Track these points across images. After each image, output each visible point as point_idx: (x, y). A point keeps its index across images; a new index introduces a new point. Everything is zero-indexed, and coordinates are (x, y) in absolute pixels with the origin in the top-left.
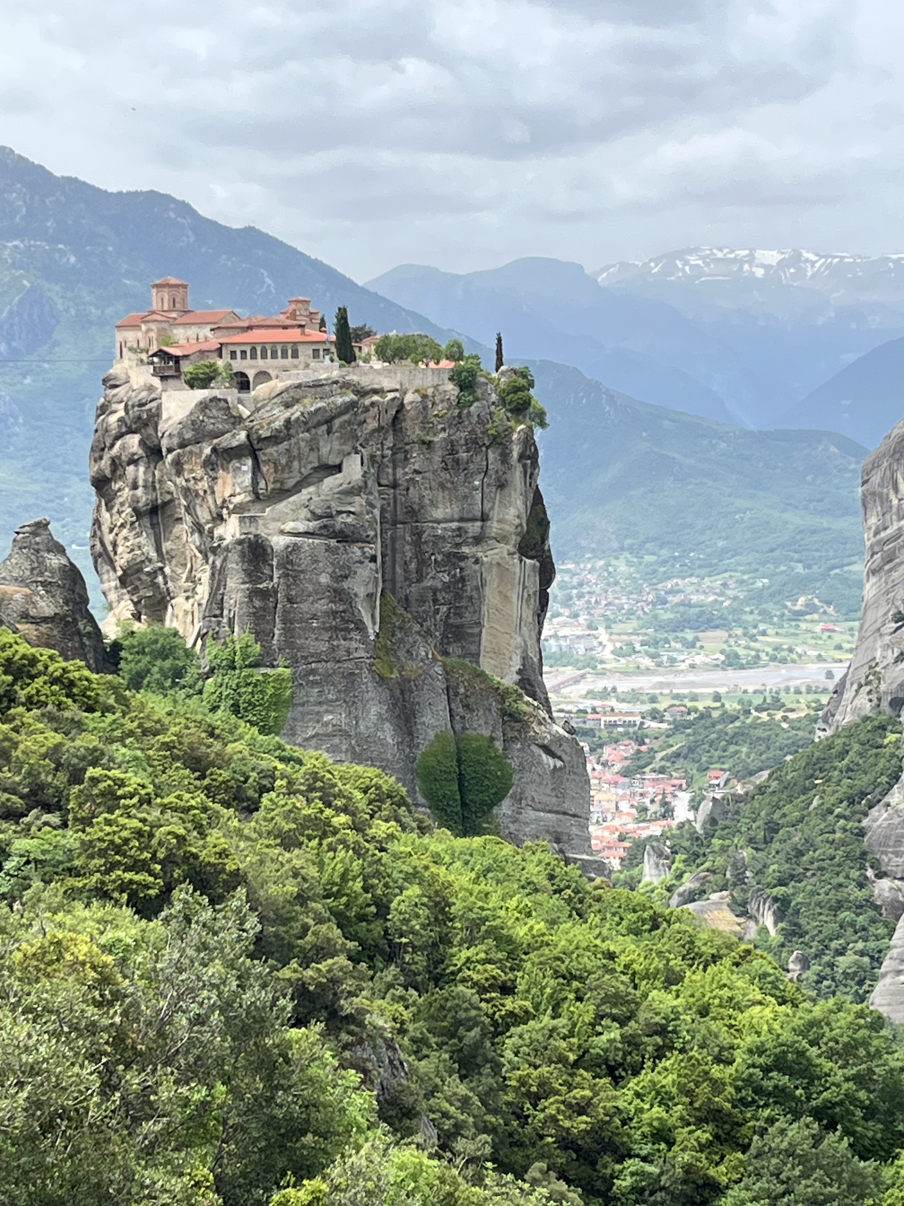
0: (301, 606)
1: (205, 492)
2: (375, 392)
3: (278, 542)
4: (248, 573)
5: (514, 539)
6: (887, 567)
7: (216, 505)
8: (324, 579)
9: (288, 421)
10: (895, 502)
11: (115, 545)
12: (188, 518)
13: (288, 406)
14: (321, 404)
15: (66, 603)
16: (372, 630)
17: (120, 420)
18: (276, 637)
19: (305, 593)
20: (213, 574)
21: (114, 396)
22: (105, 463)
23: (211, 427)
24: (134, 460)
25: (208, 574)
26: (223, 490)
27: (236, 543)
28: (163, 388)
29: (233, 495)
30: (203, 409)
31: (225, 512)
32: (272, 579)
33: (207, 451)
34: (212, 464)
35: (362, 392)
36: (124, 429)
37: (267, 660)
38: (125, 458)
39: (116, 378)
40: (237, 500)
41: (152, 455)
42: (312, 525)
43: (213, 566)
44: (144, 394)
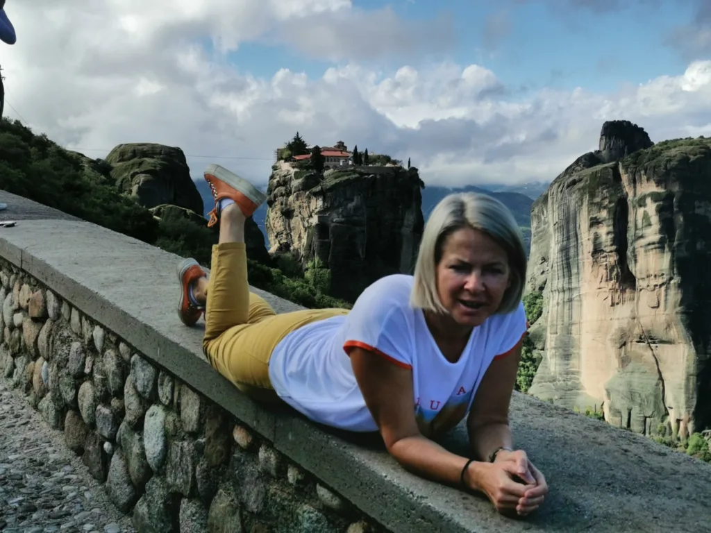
0: (338, 247)
1: (306, 207)
2: (366, 174)
3: (332, 225)
4: (320, 236)
5: (412, 227)
6: (540, 241)
7: (310, 212)
8: (347, 238)
9: (336, 184)
10: (543, 218)
11: (274, 224)
12: (300, 216)
13: (336, 178)
14: (346, 178)
15: (257, 244)
16: (362, 256)
17: (278, 181)
19: (340, 243)
22: (272, 195)
23: (309, 185)
24: (282, 195)
25: (306, 235)
26: (313, 206)
27: (317, 225)
28: (293, 171)
29: (316, 208)
30: (307, 178)
31: (313, 214)
32: (328, 238)
33: (308, 193)
34: (309, 197)
35: (362, 174)
36: (279, 184)
37: (325, 266)
38: (279, 194)
39: (276, 167)
40: (317, 210)
41: (288, 194)
42: (343, 219)
43: (308, 233)
44: (286, 173)
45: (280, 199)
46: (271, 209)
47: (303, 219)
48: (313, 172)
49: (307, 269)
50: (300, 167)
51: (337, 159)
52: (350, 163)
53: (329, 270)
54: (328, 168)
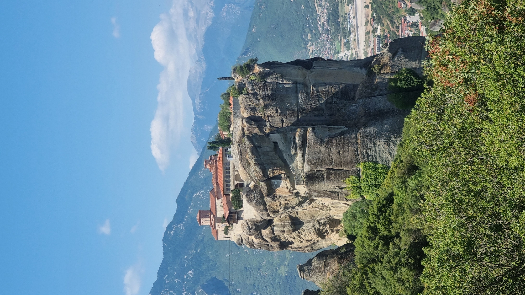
0: (333, 159)
3: (307, 168)
4: (320, 181)
8: (322, 149)
9: (256, 164)
12: (297, 208)
13: (249, 165)
14: (249, 151)
15: (333, 258)
17: (256, 237)
18: (347, 169)
19: (329, 157)
20: (321, 196)
21: (246, 240)
22: (274, 244)
23: (258, 198)
24: (272, 232)
26: (285, 192)
27: (308, 185)
29: (287, 188)
32: (322, 172)
34: (274, 197)
35: (243, 135)
36: (260, 236)
38: (271, 236)
40: (289, 186)
42: (299, 154)
44: (245, 228)
45: (278, 234)
54: (237, 176)
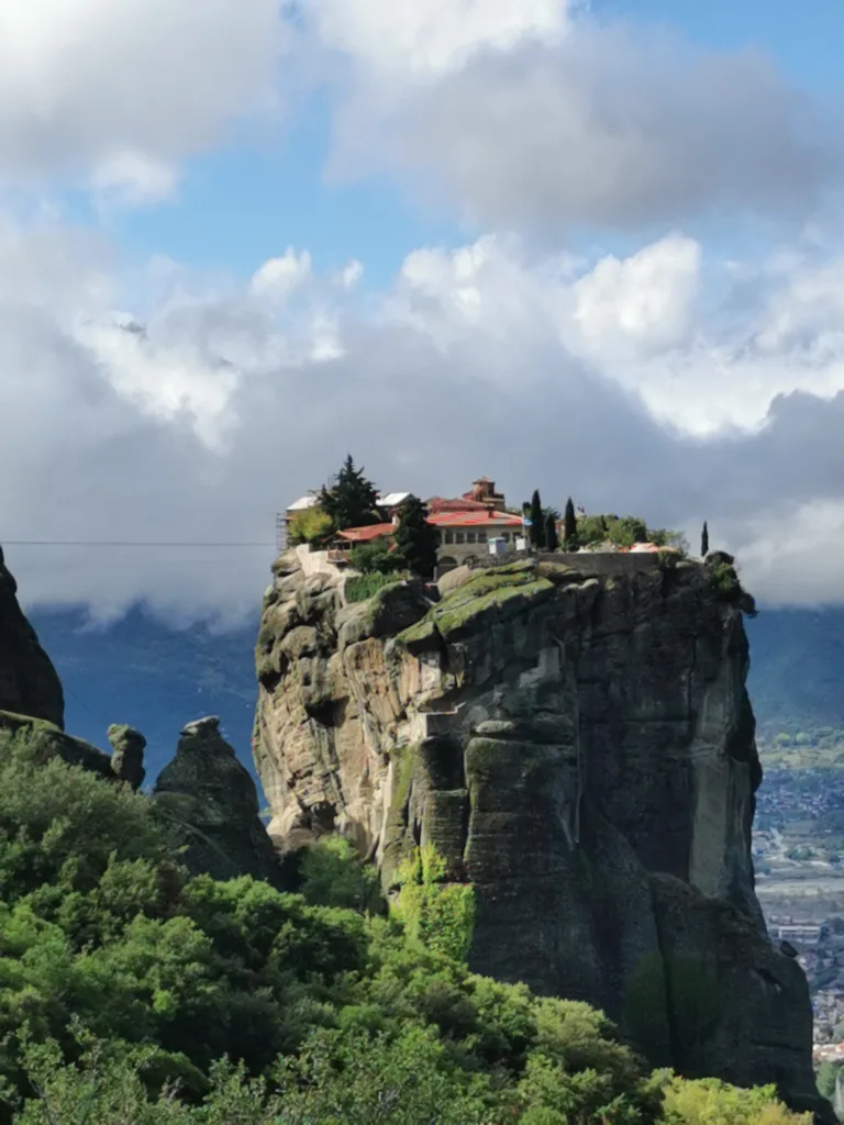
1: (387, 689)
2: (573, 579)
3: (470, 743)
4: (436, 778)
5: (724, 740)
7: (400, 702)
11: (282, 744)
15: (236, 811)
16: (572, 840)
17: (294, 610)
18: (467, 848)
20: (396, 779)
21: (284, 585)
23: (394, 617)
24: (307, 653)
25: (390, 777)
26: (408, 686)
27: (426, 745)
28: (340, 577)
29: (420, 692)
30: (387, 598)
31: (409, 710)
32: (462, 785)
33: (390, 643)
34: (396, 658)
35: (558, 579)
36: (296, 621)
37: (457, 874)
38: (297, 651)
39: (286, 565)
40: (423, 697)
41: (326, 649)
42: (507, 724)
43: (397, 771)
44: (317, 583)
45: (300, 666)
46: (271, 698)
47: (377, 727)
48: (403, 579)
49: (397, 887)
50: (365, 564)
51: (479, 534)
52: (521, 544)
53: (467, 889)
54: (451, 563)
